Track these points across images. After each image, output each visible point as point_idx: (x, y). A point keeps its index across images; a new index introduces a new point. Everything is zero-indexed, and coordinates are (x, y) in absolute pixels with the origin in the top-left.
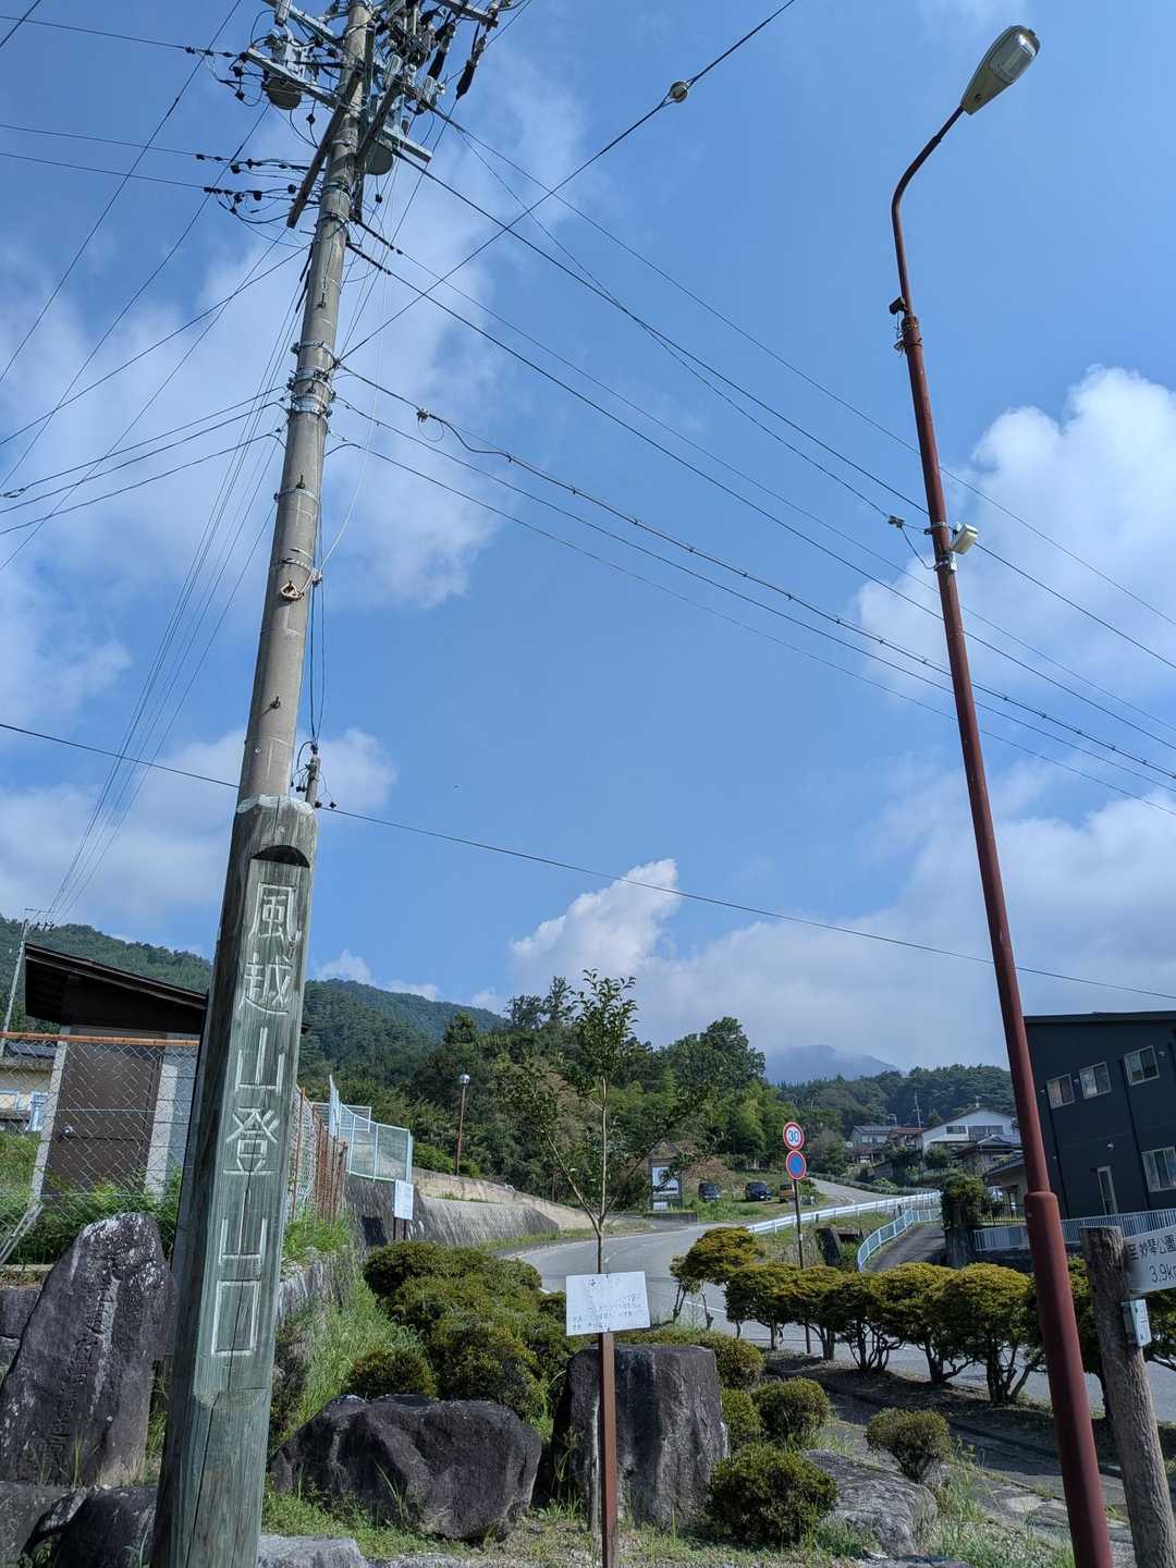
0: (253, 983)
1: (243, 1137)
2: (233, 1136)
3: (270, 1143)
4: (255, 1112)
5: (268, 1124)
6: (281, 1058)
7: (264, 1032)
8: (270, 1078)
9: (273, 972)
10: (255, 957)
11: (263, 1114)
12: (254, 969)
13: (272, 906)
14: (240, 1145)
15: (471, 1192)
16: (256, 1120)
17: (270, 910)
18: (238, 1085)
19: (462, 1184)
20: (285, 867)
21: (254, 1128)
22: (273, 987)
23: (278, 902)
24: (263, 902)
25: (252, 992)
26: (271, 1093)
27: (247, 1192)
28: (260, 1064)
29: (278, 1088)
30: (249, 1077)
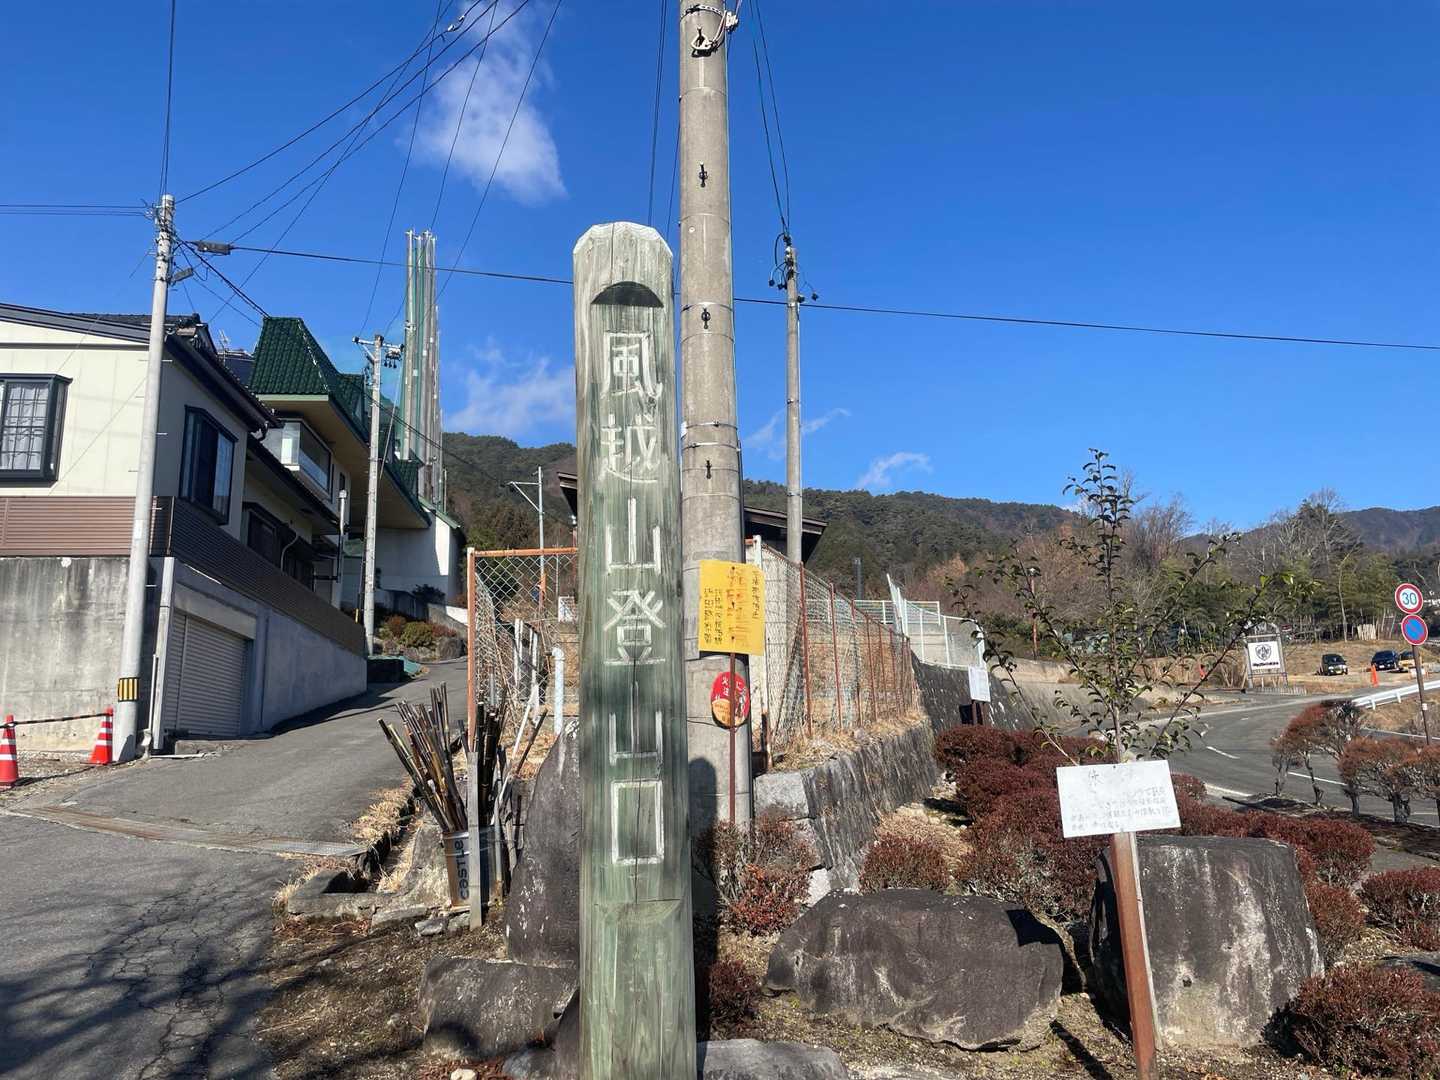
0: (612, 449)
1: (623, 622)
2: (612, 623)
3: (654, 628)
4: (634, 595)
5: (651, 605)
6: (657, 533)
7: (633, 504)
8: (646, 554)
9: (634, 435)
10: (612, 420)
11: (643, 595)
12: (612, 434)
13: (623, 358)
14: (620, 632)
15: (1053, 674)
16: (635, 603)
17: (621, 361)
18: (610, 566)
19: (1043, 668)
20: (633, 310)
21: (633, 611)
22: (636, 451)
23: (630, 352)
24: (613, 355)
25: (613, 459)
26: (650, 572)
27: (634, 684)
28: (633, 541)
29: (657, 565)
30: (621, 554)
